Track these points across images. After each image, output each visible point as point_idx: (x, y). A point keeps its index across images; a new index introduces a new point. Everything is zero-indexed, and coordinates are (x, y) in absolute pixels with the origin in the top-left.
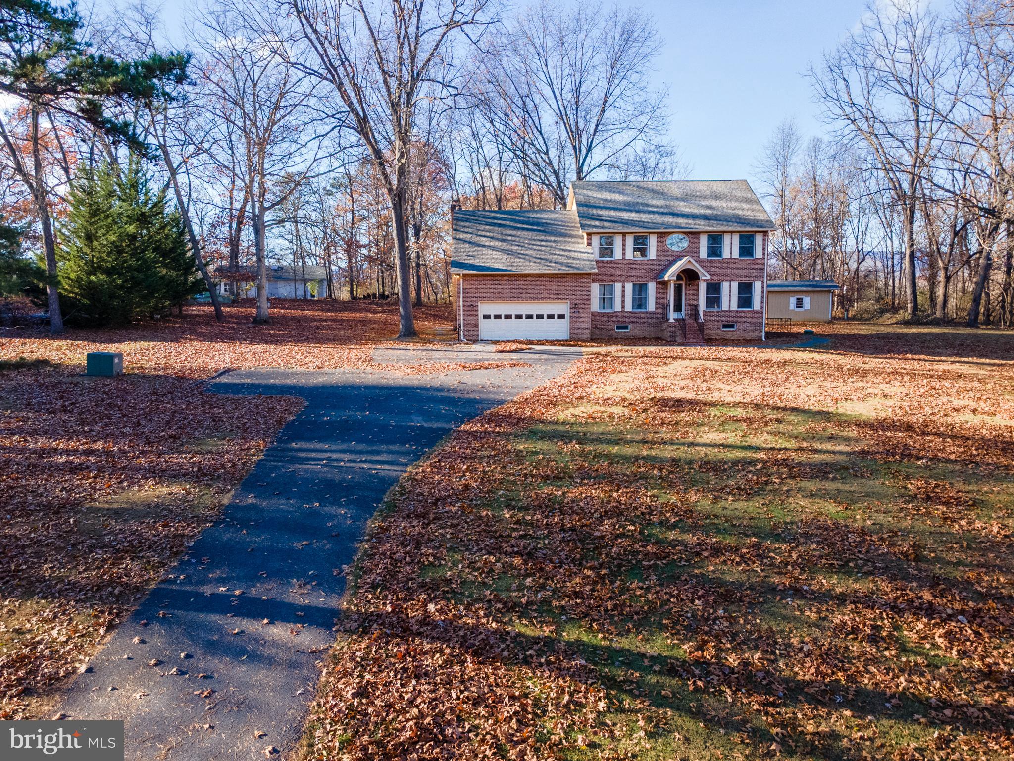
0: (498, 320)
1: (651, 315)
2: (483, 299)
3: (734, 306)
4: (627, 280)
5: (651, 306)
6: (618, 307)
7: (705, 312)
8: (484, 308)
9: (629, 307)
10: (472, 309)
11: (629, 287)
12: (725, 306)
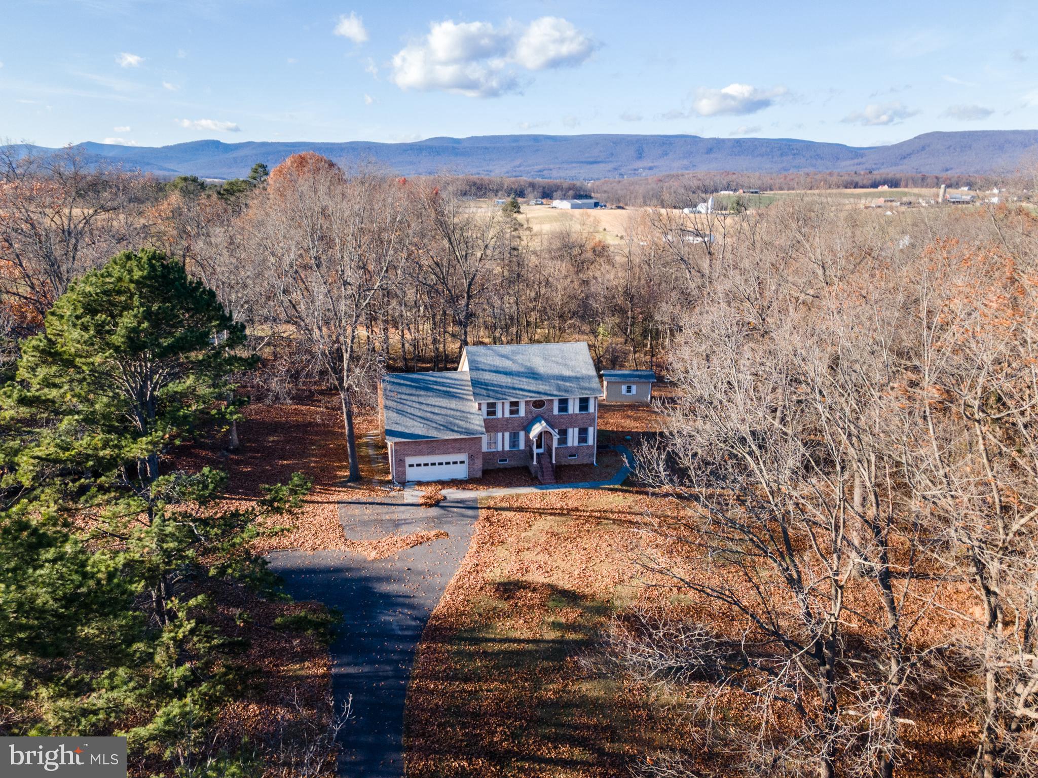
0: (419, 468)
1: (522, 451)
2: (408, 455)
3: (576, 444)
4: (506, 430)
5: (522, 446)
6: (500, 449)
7: (556, 449)
8: (409, 460)
9: (507, 448)
10: (400, 462)
11: (507, 435)
12: (570, 444)
